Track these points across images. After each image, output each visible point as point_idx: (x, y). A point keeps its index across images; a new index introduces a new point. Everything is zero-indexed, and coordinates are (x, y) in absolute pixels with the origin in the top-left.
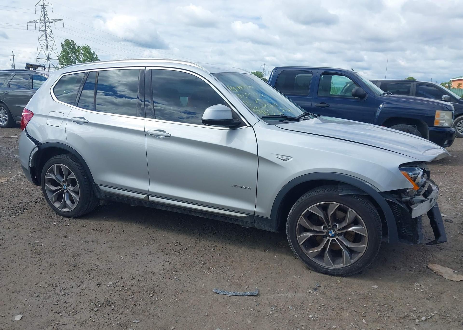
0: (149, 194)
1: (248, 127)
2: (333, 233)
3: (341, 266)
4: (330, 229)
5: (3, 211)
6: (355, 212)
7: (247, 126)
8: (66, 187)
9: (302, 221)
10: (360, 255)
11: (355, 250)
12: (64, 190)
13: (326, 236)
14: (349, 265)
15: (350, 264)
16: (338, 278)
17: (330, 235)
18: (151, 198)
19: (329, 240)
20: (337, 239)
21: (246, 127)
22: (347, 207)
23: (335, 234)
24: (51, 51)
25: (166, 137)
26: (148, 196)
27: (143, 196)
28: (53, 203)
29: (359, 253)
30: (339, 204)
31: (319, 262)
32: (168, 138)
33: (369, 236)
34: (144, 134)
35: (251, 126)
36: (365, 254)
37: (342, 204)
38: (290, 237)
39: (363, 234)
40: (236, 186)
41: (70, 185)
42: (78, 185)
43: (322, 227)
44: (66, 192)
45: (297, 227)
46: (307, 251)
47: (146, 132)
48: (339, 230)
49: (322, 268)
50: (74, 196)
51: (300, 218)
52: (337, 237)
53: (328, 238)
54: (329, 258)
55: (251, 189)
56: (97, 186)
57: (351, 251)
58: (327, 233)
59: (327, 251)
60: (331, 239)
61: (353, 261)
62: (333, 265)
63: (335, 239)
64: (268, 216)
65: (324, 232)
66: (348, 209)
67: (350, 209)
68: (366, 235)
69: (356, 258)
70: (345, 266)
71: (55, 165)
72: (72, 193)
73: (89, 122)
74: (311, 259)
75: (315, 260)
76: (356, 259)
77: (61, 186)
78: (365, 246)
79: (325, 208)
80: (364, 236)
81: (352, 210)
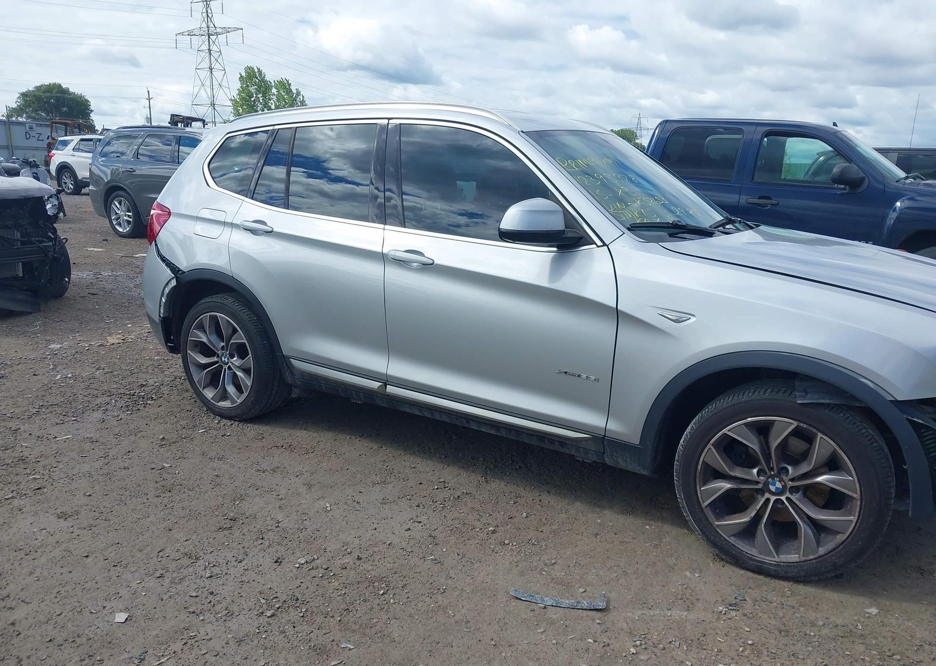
0: (386, 380)
1: (598, 247)
2: (779, 485)
3: (794, 558)
4: (773, 477)
5: (111, 399)
6: (832, 442)
7: (596, 244)
8: (228, 359)
9: (711, 455)
10: (840, 538)
11: (828, 526)
12: (224, 365)
13: (762, 492)
14: (812, 557)
15: (816, 556)
16: (786, 584)
17: (772, 488)
18: (390, 389)
19: (768, 500)
20: (788, 499)
21: (594, 246)
22: (815, 431)
23: (784, 487)
24: (218, 90)
25: (424, 264)
26: (385, 385)
27: (375, 385)
28: (201, 390)
29: (838, 533)
30: (795, 424)
31: (742, 546)
32: (429, 267)
33: (863, 498)
34: (382, 258)
35: (604, 244)
36: (851, 536)
37: (804, 423)
38: (681, 488)
39: (850, 493)
40: (566, 373)
41: (236, 355)
42: (250, 355)
43: (755, 471)
44: (227, 369)
45: (699, 467)
46: (718, 520)
47: (385, 254)
48: (792, 480)
49: (751, 559)
50: (241, 378)
51: (706, 450)
52: (788, 494)
53: (767, 495)
54: (767, 540)
55: (598, 381)
56: (286, 359)
57: (819, 528)
58: (766, 484)
59: (763, 525)
60: (773, 498)
61: (822, 551)
62: (775, 555)
63: (783, 498)
64: (636, 440)
65: (757, 483)
66: (816, 435)
67: (820, 435)
68: (855, 496)
70: (803, 559)
71: (208, 314)
72: (239, 372)
73: (275, 232)
74: (727, 538)
75: (735, 542)
76: (831, 545)
77: (218, 356)
78: (854, 518)
79: (763, 430)
80: (853, 498)
81: (825, 437)
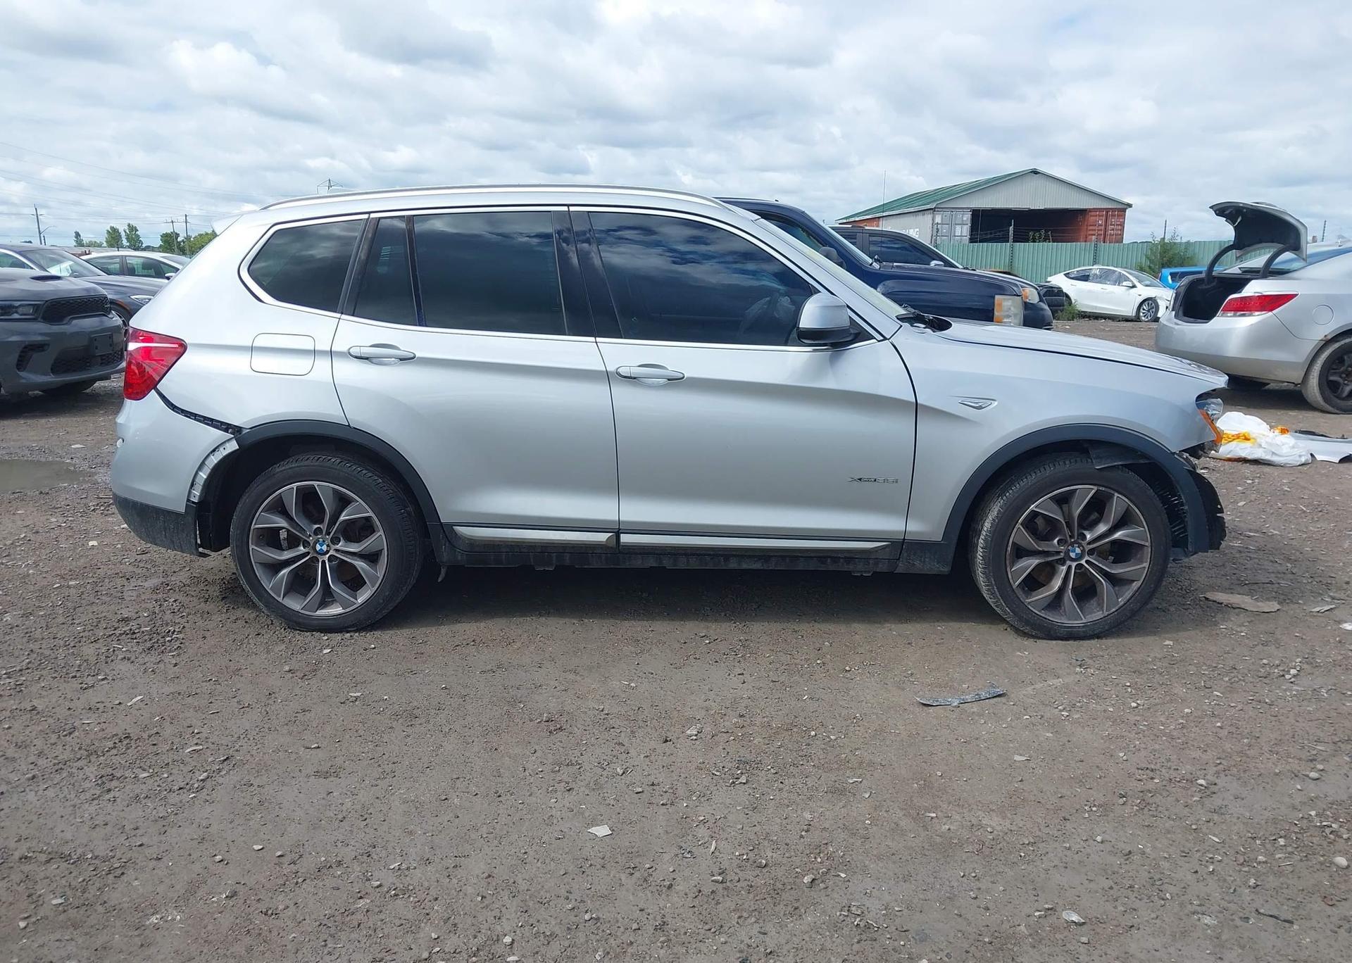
0: (617, 530)
1: (879, 341)
2: (1078, 551)
3: (1098, 615)
4: (1072, 544)
6: (1126, 500)
7: (875, 338)
8: (328, 546)
9: (1019, 534)
10: (1135, 585)
11: (1125, 577)
12: (319, 557)
13: (1062, 561)
14: (1114, 610)
15: (1117, 608)
16: (1093, 642)
17: (1073, 555)
18: (625, 538)
19: (1070, 567)
20: (1087, 561)
21: (874, 341)
22: (1112, 492)
23: (1083, 551)
25: (669, 380)
26: (618, 533)
28: (280, 599)
29: (1134, 581)
30: (1095, 488)
31: (1055, 618)
32: (676, 382)
33: (1153, 544)
35: (885, 339)
36: (1145, 581)
37: (1103, 486)
38: (992, 574)
39: (1142, 543)
40: (860, 479)
41: (341, 538)
42: (380, 532)
43: (1056, 541)
44: (327, 561)
45: (1009, 549)
46: (1027, 598)
47: (611, 372)
48: (1089, 543)
49: (1061, 627)
50: (362, 569)
51: (1015, 530)
52: (1087, 558)
53: (1068, 563)
54: (1075, 604)
55: (897, 482)
56: (447, 531)
57: (1114, 580)
58: (1067, 553)
59: (1070, 591)
60: (1074, 565)
61: (1121, 601)
62: (1082, 617)
63: (1083, 562)
64: (938, 537)
65: (1058, 553)
66: (1114, 495)
67: (1116, 494)
68: (1147, 544)
69: (1129, 592)
70: (1106, 613)
71: (295, 485)
72: (356, 560)
73: (418, 357)
74: (1038, 613)
75: (1046, 615)
76: (1128, 594)
78: (1146, 565)
79: (1063, 501)
80: (1143, 546)
81: (1120, 496)
